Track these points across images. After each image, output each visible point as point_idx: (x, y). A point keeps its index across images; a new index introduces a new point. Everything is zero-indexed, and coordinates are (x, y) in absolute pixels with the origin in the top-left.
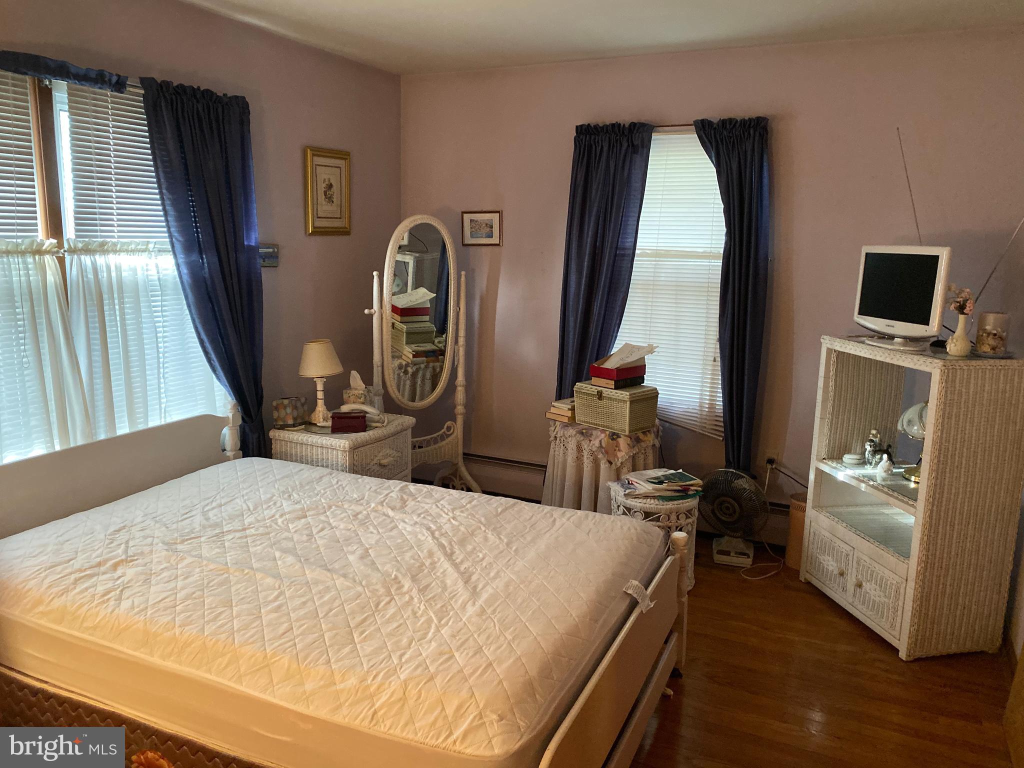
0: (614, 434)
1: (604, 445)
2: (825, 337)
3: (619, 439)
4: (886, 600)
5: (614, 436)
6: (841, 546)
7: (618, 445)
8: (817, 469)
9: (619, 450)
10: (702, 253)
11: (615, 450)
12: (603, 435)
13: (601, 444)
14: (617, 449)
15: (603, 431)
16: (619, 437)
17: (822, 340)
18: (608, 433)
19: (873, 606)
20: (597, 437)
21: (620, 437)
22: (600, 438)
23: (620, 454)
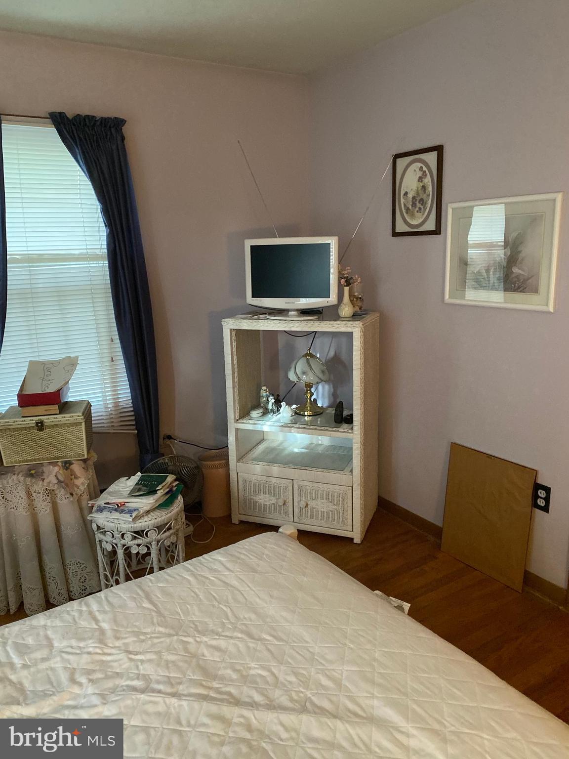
0: (66, 462)
1: (61, 478)
2: (227, 320)
3: (72, 466)
4: (336, 507)
5: (67, 465)
6: (278, 482)
7: (73, 473)
8: (237, 430)
9: (76, 478)
10: (79, 255)
11: (71, 479)
12: (56, 469)
13: (57, 478)
14: (73, 476)
15: (54, 464)
16: (70, 463)
17: (223, 323)
18: (60, 464)
19: (322, 516)
20: (50, 473)
21: (73, 464)
22: (53, 474)
23: (78, 482)
